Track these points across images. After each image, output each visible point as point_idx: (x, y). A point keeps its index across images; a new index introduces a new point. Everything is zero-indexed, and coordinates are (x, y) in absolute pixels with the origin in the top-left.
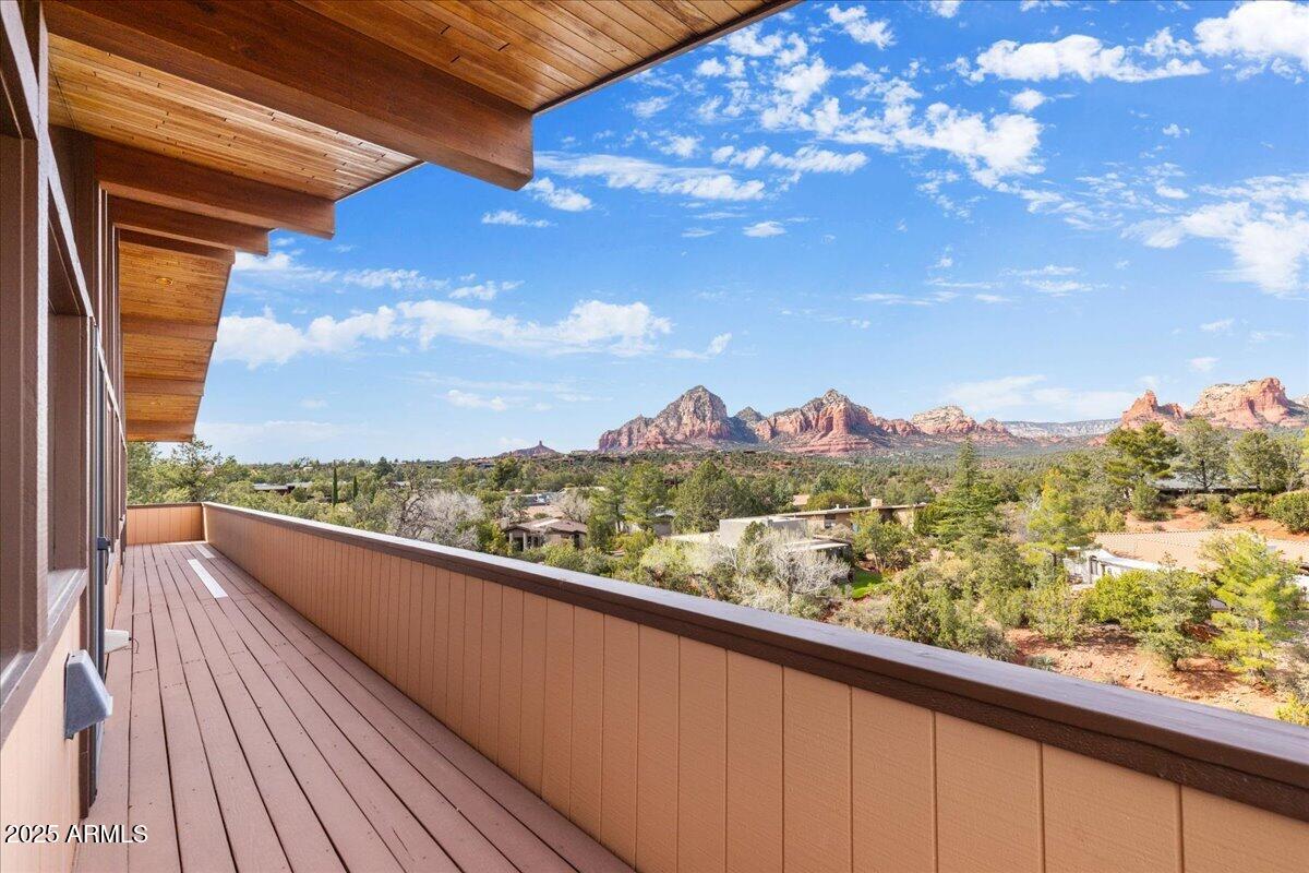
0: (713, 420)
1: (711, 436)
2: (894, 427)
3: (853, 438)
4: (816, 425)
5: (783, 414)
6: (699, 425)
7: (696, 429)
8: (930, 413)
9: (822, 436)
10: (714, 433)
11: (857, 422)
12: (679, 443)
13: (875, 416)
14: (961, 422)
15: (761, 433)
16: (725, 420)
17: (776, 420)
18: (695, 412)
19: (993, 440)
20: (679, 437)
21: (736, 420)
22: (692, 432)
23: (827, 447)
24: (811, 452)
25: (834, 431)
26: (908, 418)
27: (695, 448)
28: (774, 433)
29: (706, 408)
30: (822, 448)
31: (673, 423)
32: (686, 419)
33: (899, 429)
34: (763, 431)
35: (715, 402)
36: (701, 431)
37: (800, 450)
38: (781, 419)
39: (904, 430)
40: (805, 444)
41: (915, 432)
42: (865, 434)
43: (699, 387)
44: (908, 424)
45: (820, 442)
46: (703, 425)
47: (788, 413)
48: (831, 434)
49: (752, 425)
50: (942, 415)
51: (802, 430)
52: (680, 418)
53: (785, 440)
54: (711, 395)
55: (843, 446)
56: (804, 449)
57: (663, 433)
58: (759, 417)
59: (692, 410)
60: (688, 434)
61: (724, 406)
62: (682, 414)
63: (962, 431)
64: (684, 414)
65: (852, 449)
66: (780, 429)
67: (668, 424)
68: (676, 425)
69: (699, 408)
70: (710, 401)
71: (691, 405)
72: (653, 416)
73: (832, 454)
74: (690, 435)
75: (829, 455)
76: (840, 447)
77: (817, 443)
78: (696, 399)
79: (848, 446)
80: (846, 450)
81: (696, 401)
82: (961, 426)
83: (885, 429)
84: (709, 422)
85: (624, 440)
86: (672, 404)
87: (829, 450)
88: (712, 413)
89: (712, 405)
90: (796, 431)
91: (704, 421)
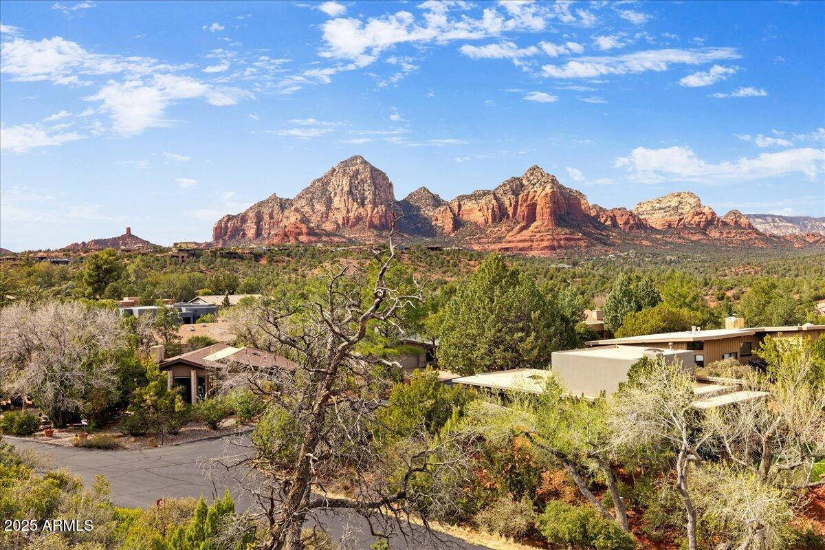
0: (375, 204)
1: (372, 226)
2: (613, 219)
3: (563, 232)
4: (514, 214)
5: (469, 198)
6: (355, 210)
7: (351, 215)
8: (659, 201)
9: (522, 229)
10: (376, 222)
11: (567, 210)
12: (329, 234)
13: (591, 204)
14: (698, 214)
15: (439, 223)
16: (391, 203)
17: (460, 206)
18: (350, 192)
19: (736, 238)
20: (328, 226)
21: (405, 204)
22: (346, 220)
23: (527, 244)
24: (507, 249)
25: (538, 222)
26: (631, 207)
27: (351, 242)
28: (458, 223)
29: (366, 187)
30: (521, 245)
31: (320, 207)
32: (337, 202)
33: (620, 222)
34: (443, 221)
35: (379, 180)
36: (359, 219)
37: (492, 247)
38: (467, 205)
39: (626, 223)
40: (499, 239)
41: (641, 225)
42: (579, 229)
43: (356, 158)
44: (631, 214)
45: (519, 237)
46: (361, 210)
47: (476, 196)
48: (533, 226)
49: (427, 212)
50: (674, 203)
51: (494, 220)
52: (329, 202)
53: (472, 234)
54: (373, 169)
55: (548, 243)
56: (500, 246)
57: (305, 220)
58: (437, 202)
59: (346, 189)
60: (340, 222)
61: (391, 185)
62: (332, 195)
63: (698, 225)
64: (335, 195)
65: (560, 247)
66: (465, 218)
67: (313, 208)
68: (323, 209)
69: (356, 187)
70: (372, 178)
71: (345, 183)
72: (292, 196)
73: (535, 253)
74: (344, 223)
75: (531, 254)
76: (545, 244)
77: (514, 237)
78: (351, 174)
79: (556, 243)
80: (552, 248)
81: (352, 177)
82: (697, 219)
83: (602, 221)
84: (369, 207)
85: (251, 231)
86: (319, 180)
87: (530, 248)
88: (374, 194)
89: (374, 184)
90: (487, 221)
91: (363, 204)
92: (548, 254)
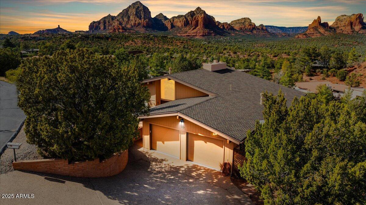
0: (145, 19)
1: (144, 26)
2: (223, 26)
3: (207, 31)
4: (191, 24)
5: (176, 17)
6: (138, 21)
7: (136, 22)
8: (238, 20)
9: (193, 29)
10: (145, 25)
11: (208, 23)
12: (129, 30)
13: (216, 20)
14: (250, 25)
16: (150, 19)
17: (173, 20)
18: (136, 14)
19: (261, 33)
20: (129, 26)
21: (155, 19)
23: (195, 34)
24: (188, 36)
25: (199, 27)
27: (137, 32)
28: (172, 26)
29: (141, 12)
30: (193, 34)
31: (126, 19)
32: (131, 18)
33: (226, 27)
34: (168, 25)
35: (146, 11)
36: (139, 24)
38: (176, 20)
39: (227, 28)
40: (186, 32)
41: (232, 28)
42: (212, 29)
43: (138, 2)
44: (229, 24)
46: (140, 21)
47: (179, 17)
48: (197, 28)
49: (163, 22)
50: (243, 21)
51: (185, 25)
52: (129, 17)
53: (177, 30)
54: (144, 6)
56: (186, 34)
57: (121, 24)
58: (166, 18)
59: (135, 13)
60: (133, 25)
61: (150, 12)
62: (130, 15)
63: (250, 29)
64: (131, 15)
65: (206, 35)
66: (175, 24)
67: (123, 20)
68: (127, 20)
69: (138, 13)
70: (144, 9)
71: (134, 10)
72: (116, 15)
73: (198, 37)
74: (134, 25)
75: (196, 37)
76: (201, 34)
77: (191, 32)
78: (136, 8)
79: (204, 34)
80: (203, 36)
81: (136, 9)
82: (250, 27)
83: (220, 27)
84: (143, 20)
85: (102, 27)
86: (125, 9)
88: (144, 15)
89: (144, 12)
90: (182, 26)
91: (140, 19)
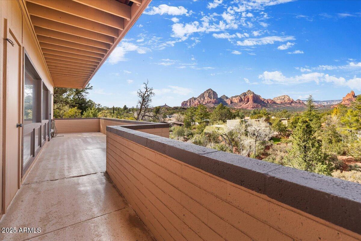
0: (214, 99)
1: (213, 103)
2: (268, 101)
3: (255, 104)
4: (244, 101)
5: (234, 97)
6: (210, 100)
8: (279, 97)
9: (246, 104)
11: (257, 99)
12: (204, 105)
13: (262, 98)
16: (217, 99)
17: (232, 99)
18: (208, 96)
19: (299, 105)
20: (204, 103)
21: (220, 98)
22: (208, 102)
25: (250, 102)
26: (272, 99)
27: (208, 106)
28: (232, 102)
29: (212, 95)
30: (246, 107)
31: (202, 99)
32: (206, 98)
33: (269, 102)
34: (228, 102)
35: (215, 93)
36: (210, 102)
37: (239, 107)
38: (234, 99)
39: (271, 102)
40: (241, 106)
41: (274, 103)
42: (259, 103)
43: (210, 89)
44: (272, 100)
45: (245, 105)
46: (211, 100)
47: (236, 97)
48: (248, 103)
49: (225, 100)
50: (283, 98)
51: (240, 102)
52: (204, 98)
53: (235, 104)
54: (213, 91)
55: (252, 107)
56: (241, 107)
57: (199, 102)
58: (227, 98)
59: (208, 95)
60: (206, 102)
61: (217, 95)
63: (289, 103)
65: (255, 107)
66: (233, 101)
67: (201, 99)
68: (203, 100)
69: (210, 95)
70: (213, 93)
72: (197, 97)
73: (249, 109)
75: (248, 109)
76: (251, 107)
77: (244, 105)
78: (209, 92)
79: (254, 107)
80: (253, 108)
82: (289, 101)
83: (265, 102)
85: (188, 104)
86: (202, 94)
87: (248, 108)
88: (214, 96)
90: (238, 102)
91: (211, 99)
92: (252, 109)
